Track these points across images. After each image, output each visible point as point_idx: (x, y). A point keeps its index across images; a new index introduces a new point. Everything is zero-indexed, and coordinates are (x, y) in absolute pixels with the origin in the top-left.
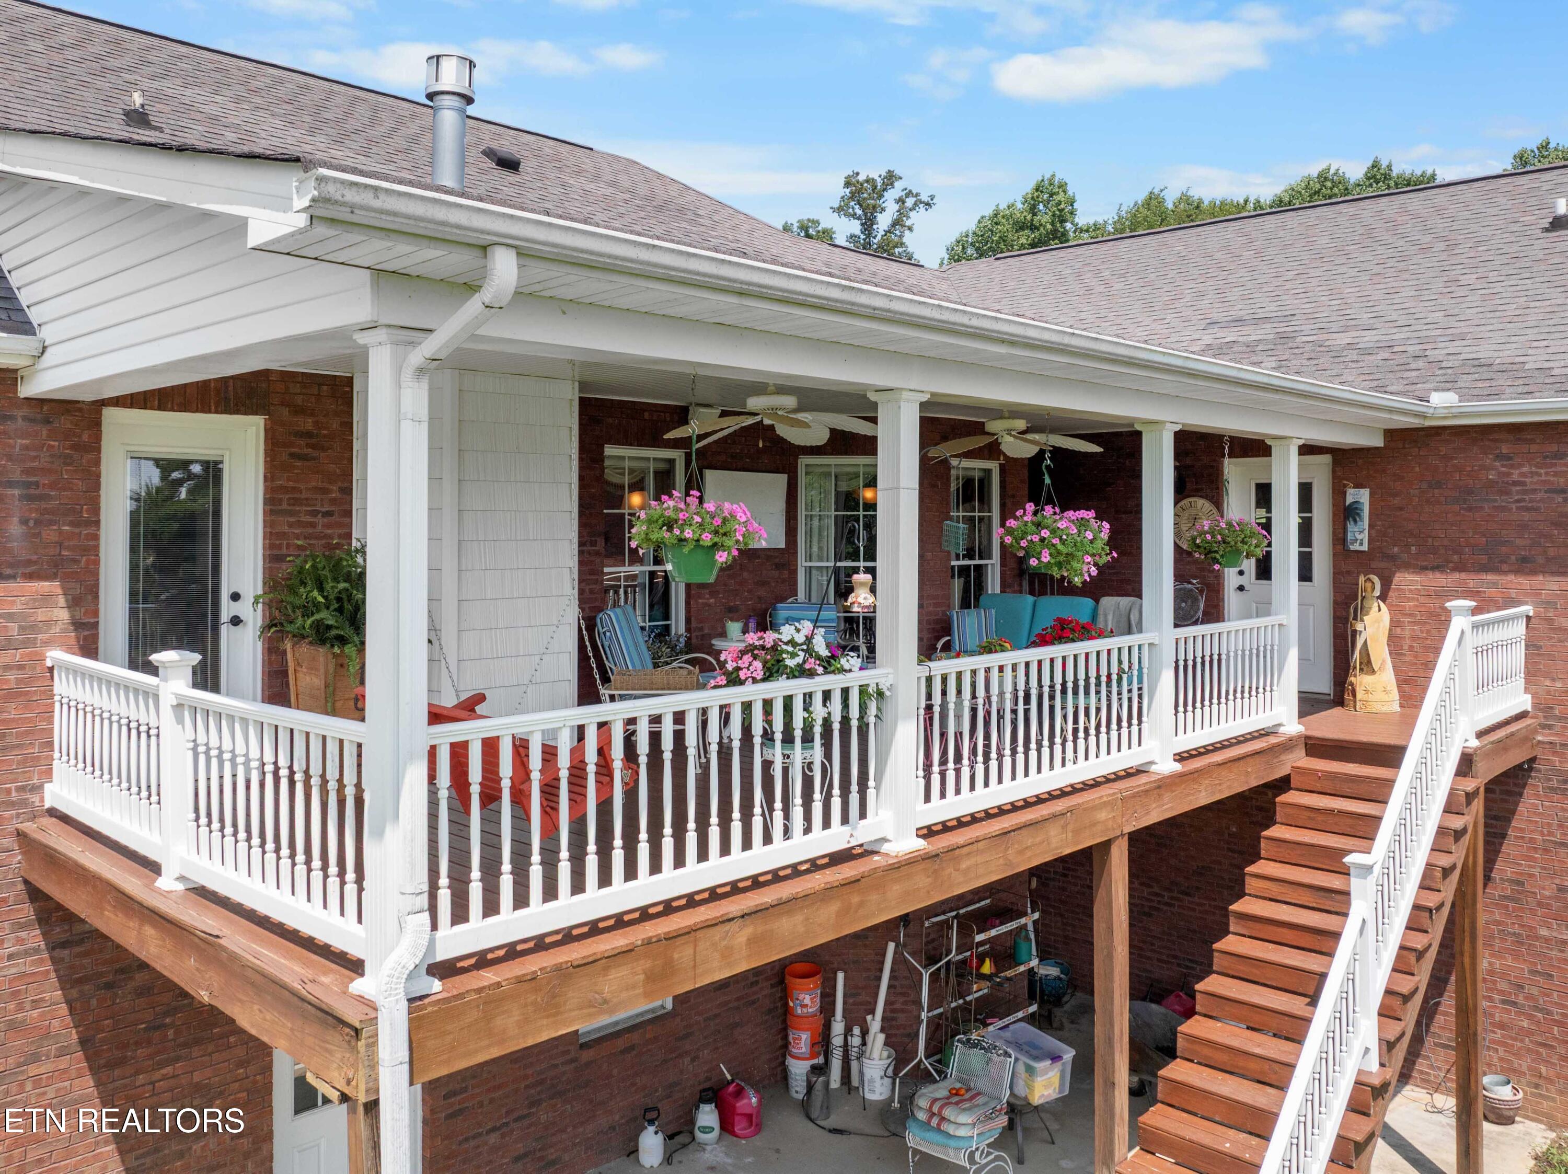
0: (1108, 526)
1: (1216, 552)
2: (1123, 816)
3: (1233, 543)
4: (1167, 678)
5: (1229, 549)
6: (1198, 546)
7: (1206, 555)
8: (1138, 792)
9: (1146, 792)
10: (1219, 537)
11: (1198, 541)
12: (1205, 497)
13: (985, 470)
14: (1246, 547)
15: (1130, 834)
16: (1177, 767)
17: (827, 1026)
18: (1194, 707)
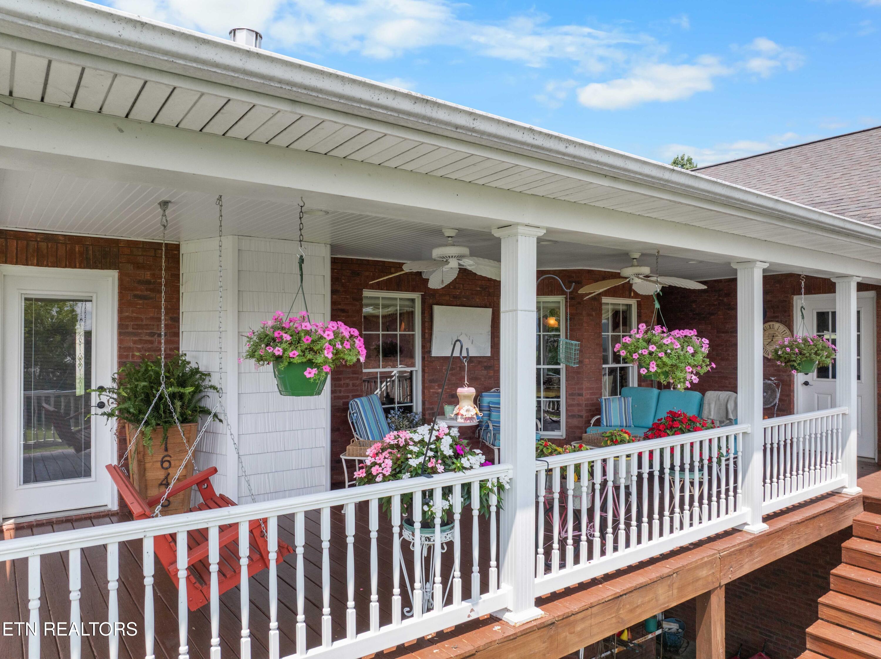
0: (707, 341)
1: (794, 361)
2: (721, 571)
3: (808, 355)
4: (758, 458)
5: (805, 359)
6: (780, 357)
7: (785, 363)
8: (733, 552)
9: (740, 551)
10: (797, 350)
11: (780, 353)
12: (781, 322)
13: (627, 305)
14: (818, 358)
15: (726, 585)
16: (764, 527)
18: (778, 478)
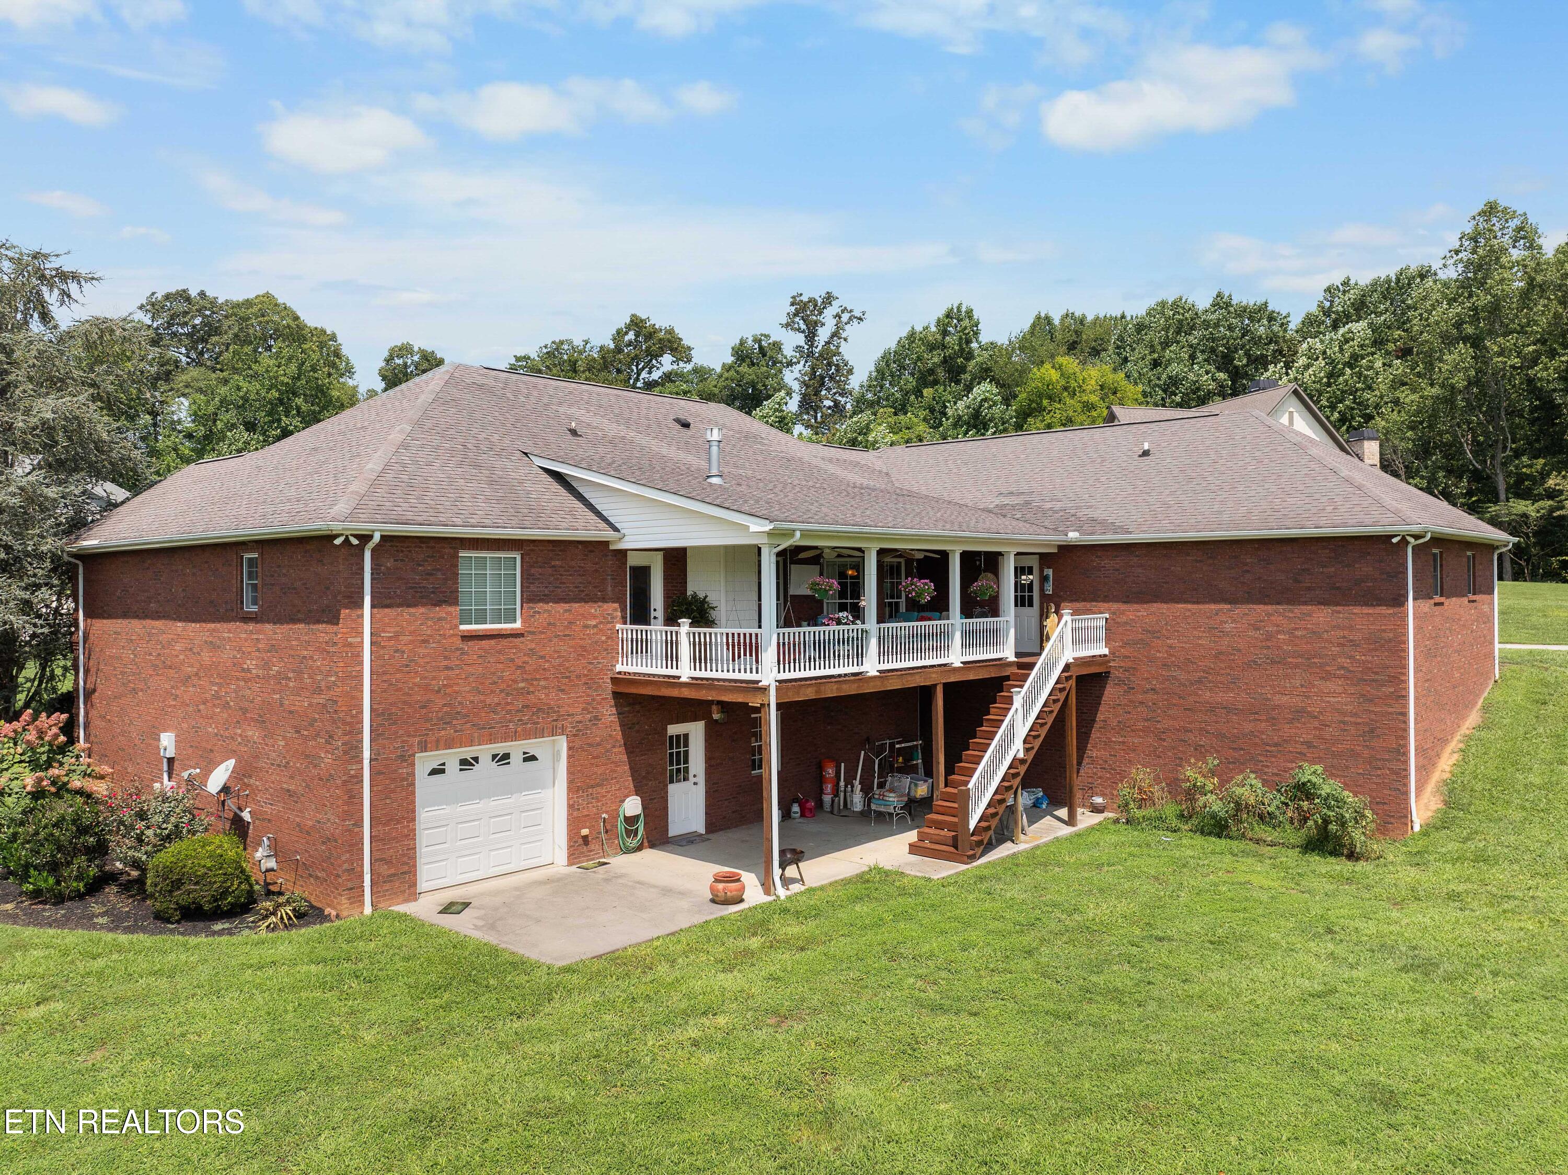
0: (936, 584)
2: (941, 679)
4: (958, 636)
8: (947, 672)
9: (950, 672)
15: (944, 684)
16: (961, 666)
17: (838, 783)
18: (969, 647)
